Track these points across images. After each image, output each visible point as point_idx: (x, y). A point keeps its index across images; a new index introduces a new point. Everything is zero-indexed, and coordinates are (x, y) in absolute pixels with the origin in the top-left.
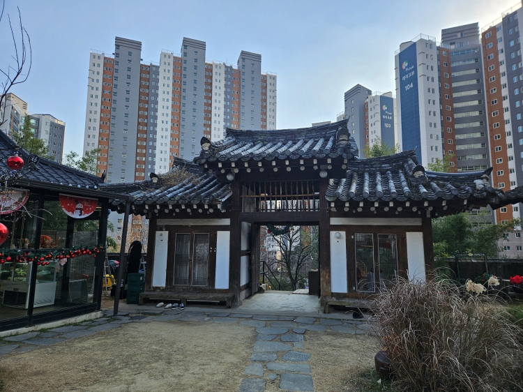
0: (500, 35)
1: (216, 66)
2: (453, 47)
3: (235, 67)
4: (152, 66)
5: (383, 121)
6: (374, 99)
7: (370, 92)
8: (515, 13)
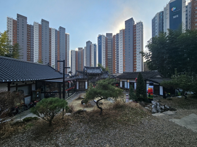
0: (116, 37)
1: (52, 29)
2: (108, 37)
3: (58, 30)
4: (31, 25)
5: (94, 50)
6: (93, 45)
7: (92, 43)
8: (118, 33)
